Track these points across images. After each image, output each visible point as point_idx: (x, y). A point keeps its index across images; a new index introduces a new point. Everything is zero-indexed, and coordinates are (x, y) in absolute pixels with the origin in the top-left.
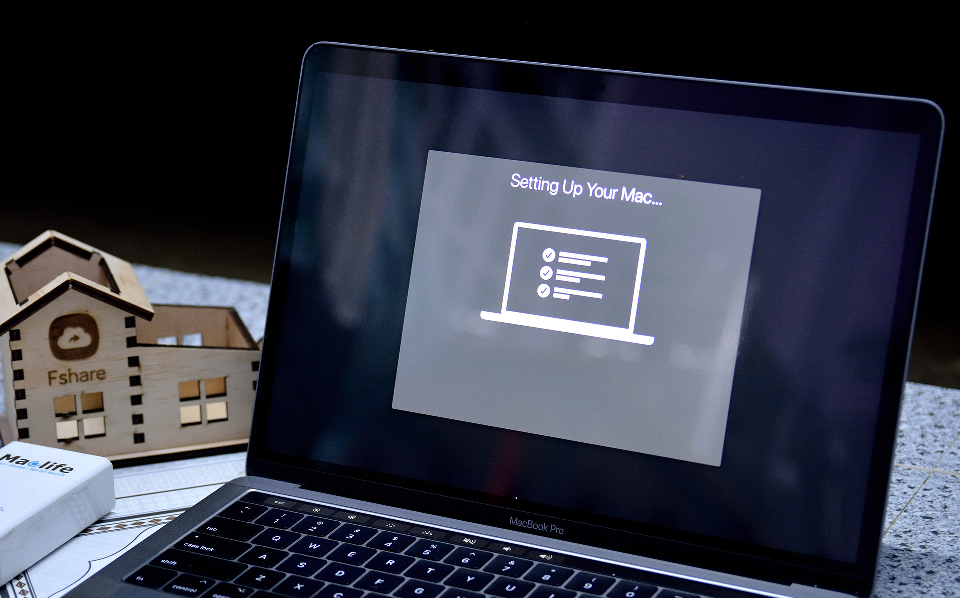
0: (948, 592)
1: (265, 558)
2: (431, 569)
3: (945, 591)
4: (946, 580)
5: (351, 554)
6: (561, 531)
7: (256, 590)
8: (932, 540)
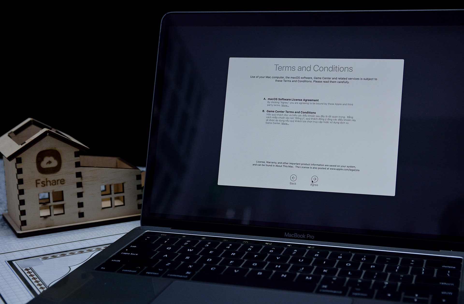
1: (166, 256)
2: (256, 256)
5: (211, 252)
6: (313, 237)
7: (168, 269)
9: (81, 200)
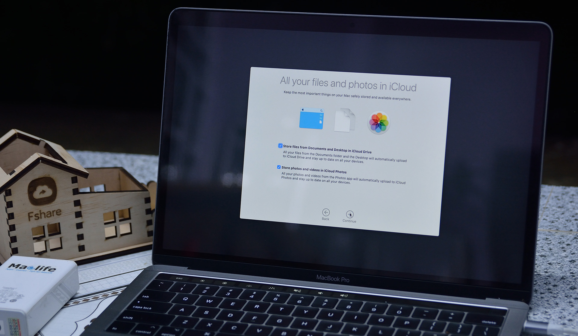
0: (568, 295)
1: (183, 311)
2: (281, 309)
3: (566, 295)
4: (565, 289)
5: (232, 304)
6: (348, 281)
7: (185, 329)
8: (550, 268)
9: (80, 231)
